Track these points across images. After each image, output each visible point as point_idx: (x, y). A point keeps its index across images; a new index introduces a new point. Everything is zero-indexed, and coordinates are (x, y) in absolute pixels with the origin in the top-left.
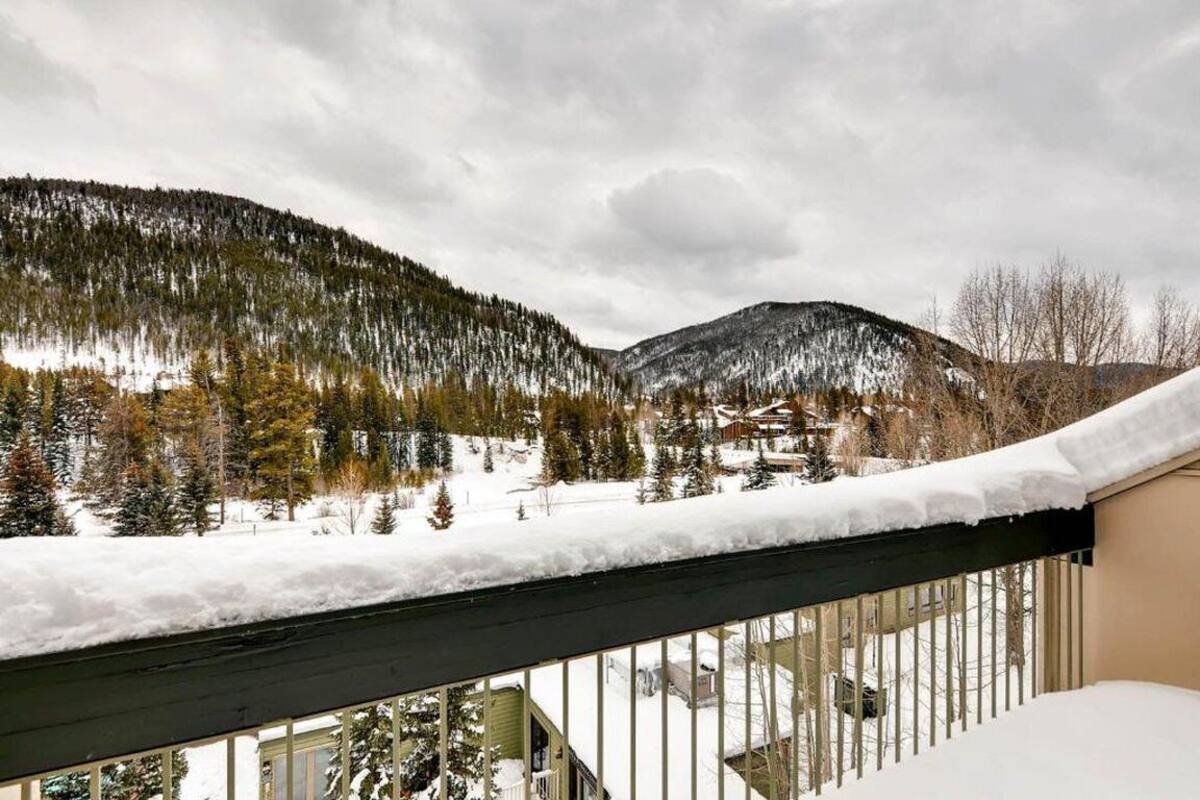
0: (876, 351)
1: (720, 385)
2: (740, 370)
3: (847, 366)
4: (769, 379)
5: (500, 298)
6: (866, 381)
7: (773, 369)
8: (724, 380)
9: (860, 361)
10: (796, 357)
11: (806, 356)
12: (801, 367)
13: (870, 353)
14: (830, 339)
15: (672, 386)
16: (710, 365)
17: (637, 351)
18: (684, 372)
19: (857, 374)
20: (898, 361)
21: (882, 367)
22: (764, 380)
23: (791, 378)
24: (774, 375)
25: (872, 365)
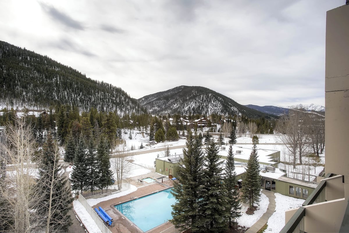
0: (214, 102)
1: (170, 111)
2: (176, 106)
3: (206, 106)
4: (185, 109)
5: (104, 82)
6: (212, 110)
7: (186, 106)
8: (171, 109)
9: (210, 104)
10: (192, 102)
11: (195, 102)
12: (194, 105)
13: (212, 102)
14: (202, 98)
15: (156, 110)
16: (167, 104)
17: (143, 99)
18: (159, 107)
19: (209, 108)
20: (219, 104)
21: (216, 106)
22: (183, 109)
23: (191, 109)
24: (186, 108)
25: (213, 105)
